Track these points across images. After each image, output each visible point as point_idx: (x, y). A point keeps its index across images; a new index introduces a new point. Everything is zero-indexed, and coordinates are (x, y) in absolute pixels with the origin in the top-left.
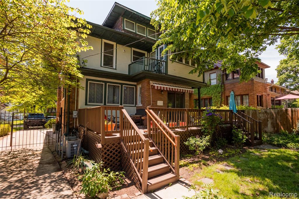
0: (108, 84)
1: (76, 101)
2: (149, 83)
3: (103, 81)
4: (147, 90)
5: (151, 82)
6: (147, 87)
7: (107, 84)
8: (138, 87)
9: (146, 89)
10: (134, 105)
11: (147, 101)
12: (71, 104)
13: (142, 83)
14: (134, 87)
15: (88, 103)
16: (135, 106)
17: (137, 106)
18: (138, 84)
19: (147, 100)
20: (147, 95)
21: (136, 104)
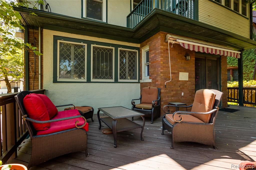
0: (94, 45)
1: (40, 75)
2: (165, 39)
3: (85, 41)
4: (161, 53)
5: (169, 36)
6: (162, 47)
7: (92, 46)
8: (143, 50)
9: (160, 51)
10: (137, 81)
11: (161, 73)
12: (31, 81)
13: (150, 42)
14: (136, 52)
15: (58, 78)
16: (139, 82)
17: (141, 81)
18: (142, 46)
19: (162, 71)
20: (162, 63)
21: (140, 78)
